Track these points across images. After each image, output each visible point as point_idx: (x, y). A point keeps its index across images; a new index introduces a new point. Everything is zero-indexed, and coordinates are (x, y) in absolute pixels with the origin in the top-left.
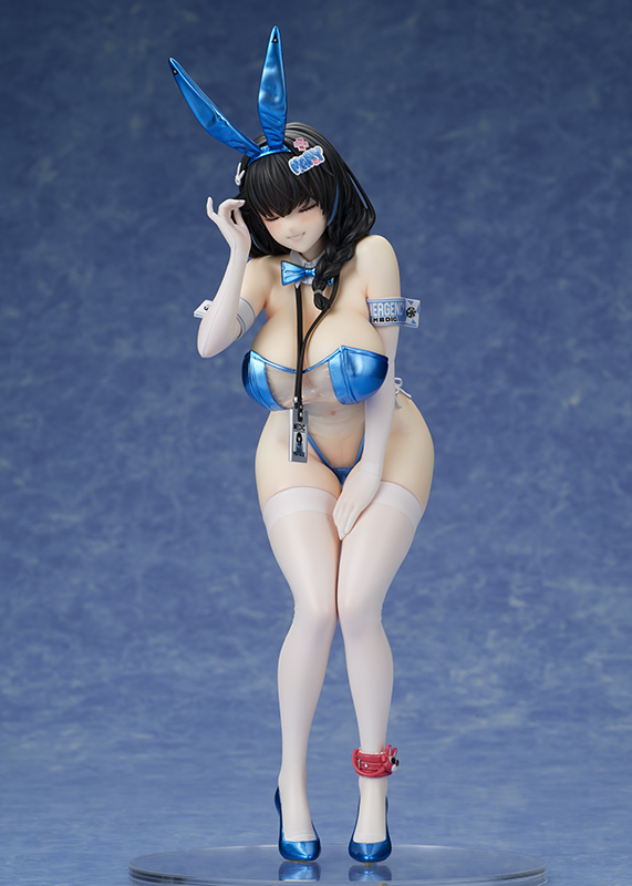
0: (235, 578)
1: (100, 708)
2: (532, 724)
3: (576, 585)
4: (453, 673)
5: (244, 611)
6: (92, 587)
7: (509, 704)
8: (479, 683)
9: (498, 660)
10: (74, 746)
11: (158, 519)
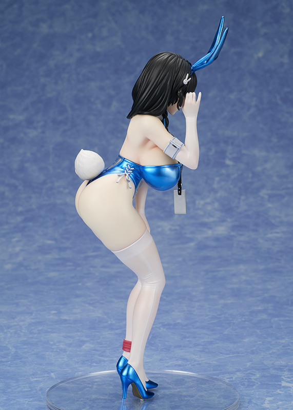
1: (31, 224)
2: (233, 233)
3: (258, 153)
4: (197, 202)
6: (29, 155)
7: (222, 221)
8: (209, 208)
9: (218, 195)
10: (17, 249)
11: (60, 118)
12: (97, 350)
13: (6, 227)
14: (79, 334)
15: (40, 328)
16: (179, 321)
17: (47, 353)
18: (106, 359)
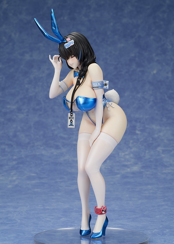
0: (59, 125)
1: (22, 165)
2: (142, 170)
3: (155, 127)
4: (120, 154)
5: (62, 135)
6: (19, 128)
7: (136, 164)
8: (127, 157)
9: (133, 150)
10: (14, 178)
11: (37, 107)
12: (69, 221)
13: (7, 167)
14: (57, 214)
15: (33, 212)
16: (116, 209)
17: (40, 222)
18: (75, 224)
